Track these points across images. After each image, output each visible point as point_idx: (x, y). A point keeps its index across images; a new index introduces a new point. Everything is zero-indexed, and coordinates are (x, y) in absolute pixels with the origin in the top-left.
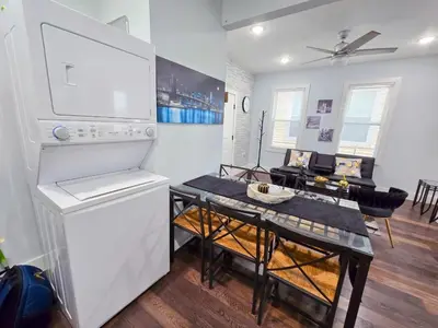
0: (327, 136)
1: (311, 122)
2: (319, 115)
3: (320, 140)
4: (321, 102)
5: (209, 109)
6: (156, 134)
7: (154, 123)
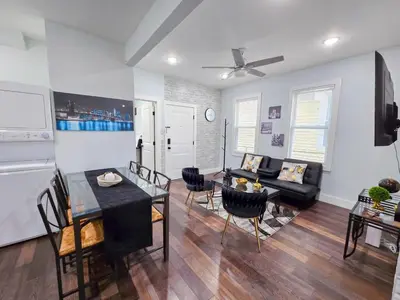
0: (279, 141)
1: (264, 128)
2: (270, 121)
3: (273, 145)
4: (271, 109)
5: (113, 120)
6: (52, 138)
7: (50, 131)
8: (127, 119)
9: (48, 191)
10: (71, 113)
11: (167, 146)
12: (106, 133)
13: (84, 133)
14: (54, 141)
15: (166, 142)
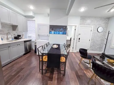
5: (61, 31)
6: (48, 35)
7: (48, 34)
8: (65, 31)
9: (42, 46)
10: (52, 30)
11: (78, 40)
12: (59, 35)
13: (54, 34)
14: (49, 36)
15: (78, 39)
